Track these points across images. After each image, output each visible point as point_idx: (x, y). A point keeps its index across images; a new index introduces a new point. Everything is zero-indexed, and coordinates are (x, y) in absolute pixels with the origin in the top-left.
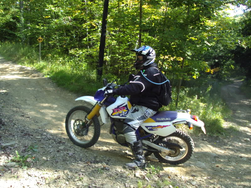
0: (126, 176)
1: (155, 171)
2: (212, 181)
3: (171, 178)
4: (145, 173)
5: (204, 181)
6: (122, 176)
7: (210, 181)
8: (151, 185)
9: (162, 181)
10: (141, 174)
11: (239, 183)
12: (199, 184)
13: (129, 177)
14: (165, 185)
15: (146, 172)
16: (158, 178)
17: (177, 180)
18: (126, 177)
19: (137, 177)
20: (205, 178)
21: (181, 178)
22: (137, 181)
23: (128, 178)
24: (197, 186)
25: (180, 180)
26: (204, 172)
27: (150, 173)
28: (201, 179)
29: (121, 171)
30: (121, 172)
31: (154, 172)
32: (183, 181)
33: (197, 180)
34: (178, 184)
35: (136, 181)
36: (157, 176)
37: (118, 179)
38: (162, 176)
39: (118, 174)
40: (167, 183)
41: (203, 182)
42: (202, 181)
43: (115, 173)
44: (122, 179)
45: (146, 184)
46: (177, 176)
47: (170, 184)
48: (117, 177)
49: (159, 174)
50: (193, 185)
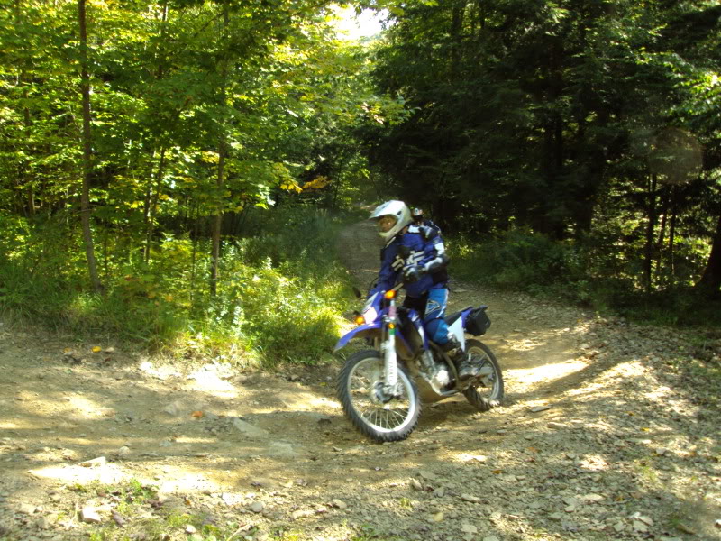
0: (52, 523)
1: (143, 491)
2: (307, 493)
3: (192, 504)
4: (113, 504)
5: (286, 494)
6: (37, 526)
7: (303, 491)
8: (132, 536)
9: (165, 519)
10: (100, 508)
11: (380, 484)
12: (272, 506)
13: (62, 525)
14: (173, 528)
15: (114, 500)
16: (153, 510)
17: (211, 506)
18: (52, 528)
19: (90, 521)
20: (290, 485)
21: (221, 497)
22: (89, 532)
23: (60, 528)
24: (265, 512)
25: (219, 504)
26: (287, 471)
27: (129, 501)
28: (278, 491)
29: (36, 511)
30: (36, 515)
31: (142, 494)
32: (228, 506)
33: (268, 495)
34: (213, 518)
35: (84, 532)
36: (149, 506)
37: (26, 537)
38: (166, 501)
39: (25, 523)
40: (179, 521)
41: (284, 496)
42: (282, 496)
43: (17, 519)
44: (39, 534)
45: (116, 536)
46: (209, 494)
47: (187, 522)
48: (22, 531)
49: (157, 499)
50: (256, 513)
